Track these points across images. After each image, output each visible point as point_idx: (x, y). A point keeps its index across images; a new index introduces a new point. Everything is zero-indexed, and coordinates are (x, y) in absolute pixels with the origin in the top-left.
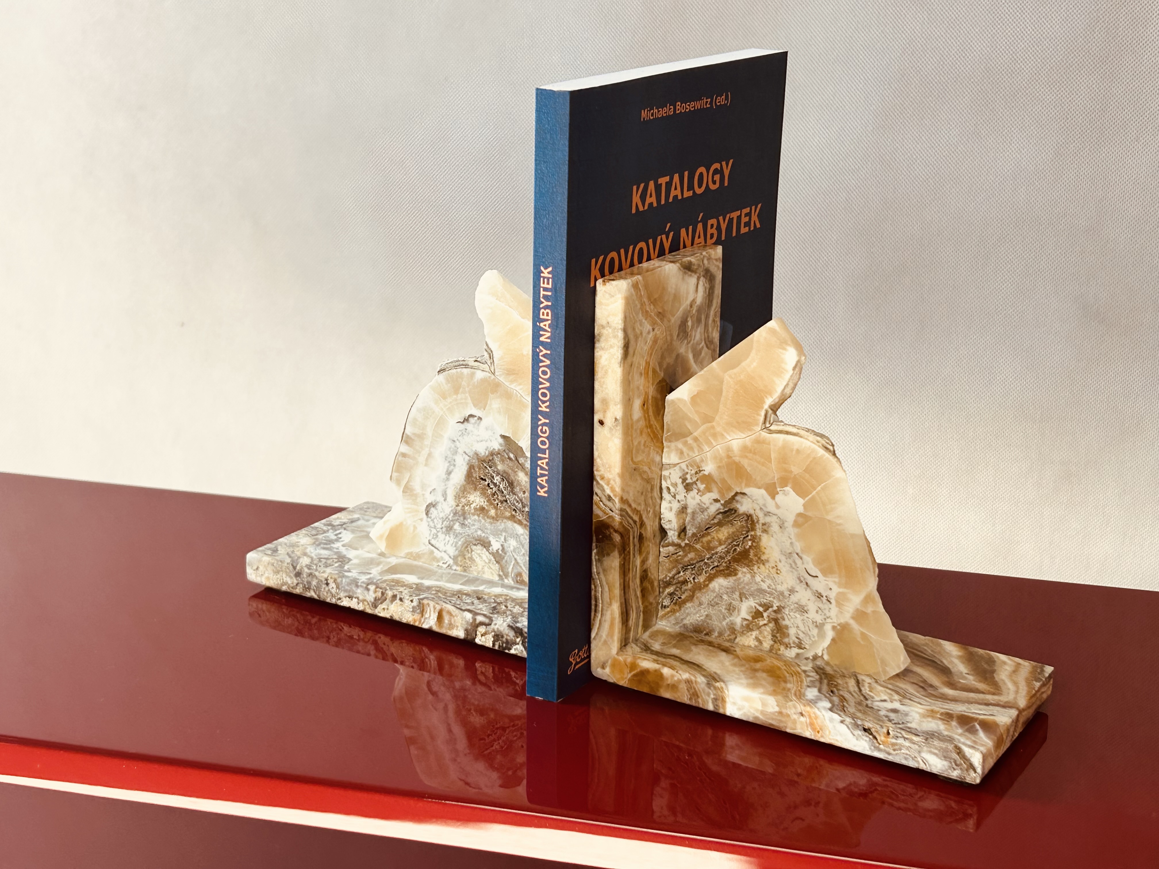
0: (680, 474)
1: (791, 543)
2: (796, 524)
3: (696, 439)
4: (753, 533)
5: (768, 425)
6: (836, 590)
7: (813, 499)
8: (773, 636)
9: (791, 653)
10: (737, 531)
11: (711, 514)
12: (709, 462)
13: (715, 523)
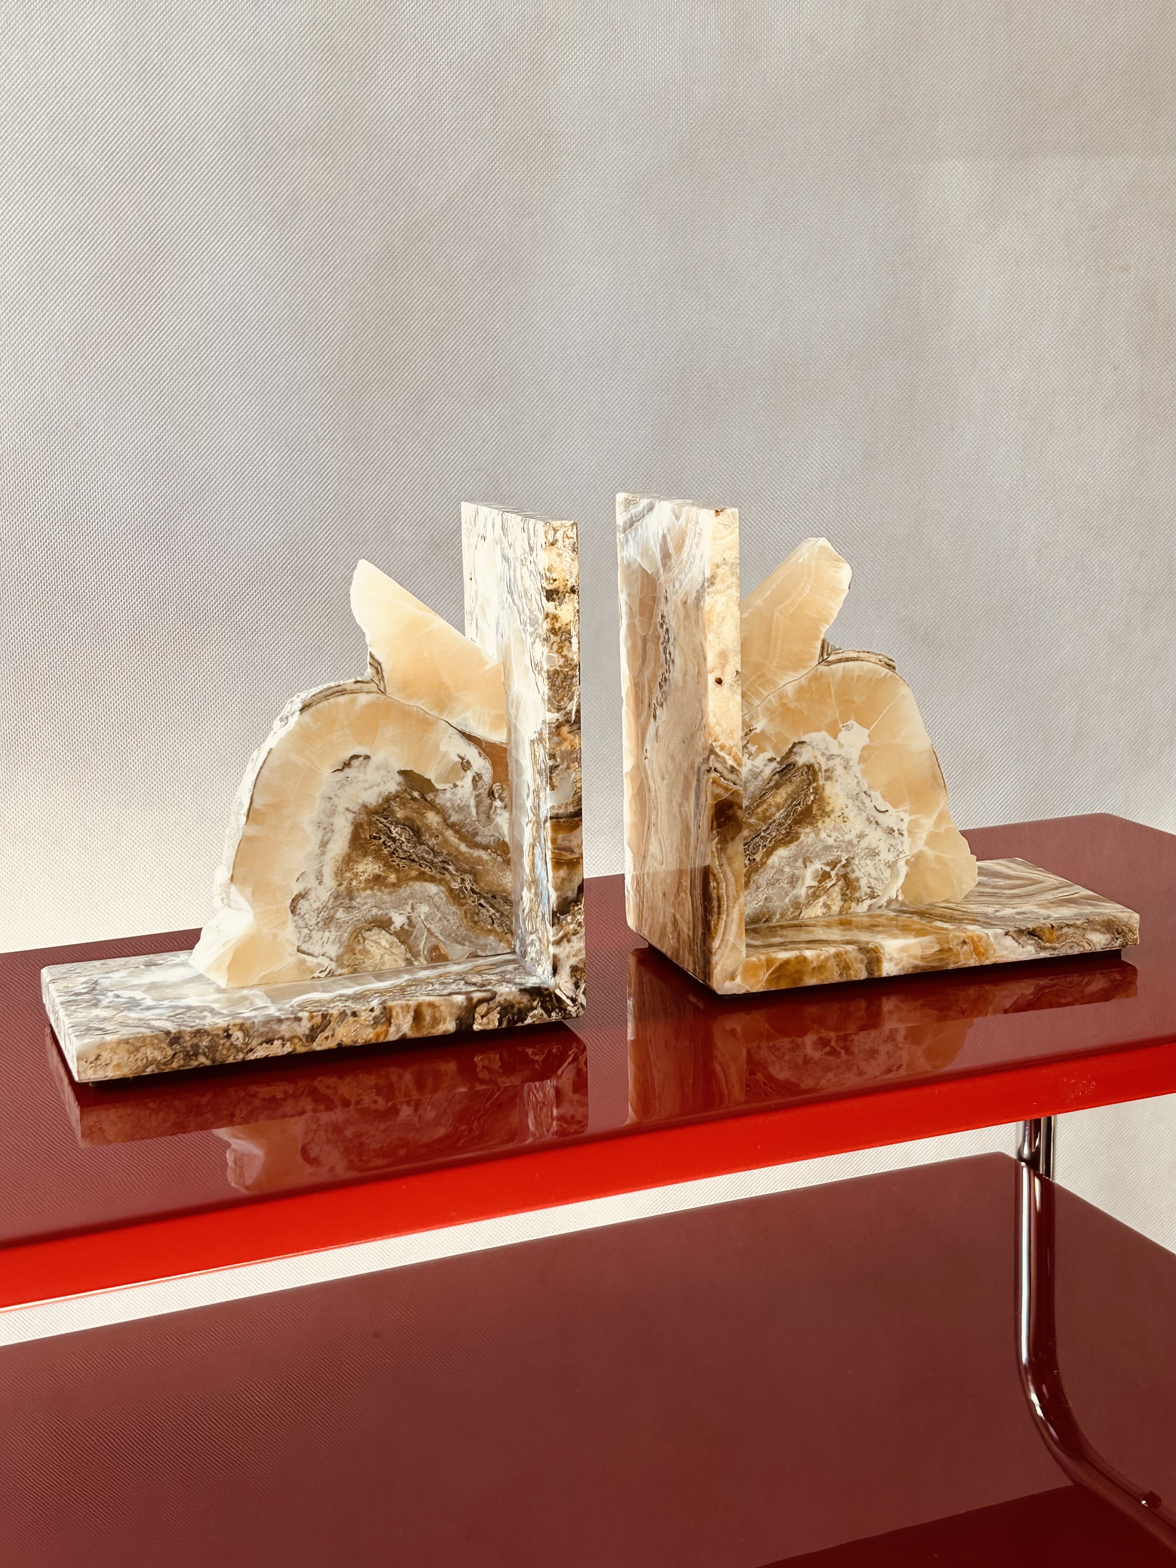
1: (858, 783)
2: (862, 759)
4: (814, 785)
5: (825, 657)
6: (907, 818)
7: (878, 726)
8: (843, 895)
9: (863, 907)
10: (798, 787)
11: (766, 777)
12: (761, 717)
13: (772, 786)
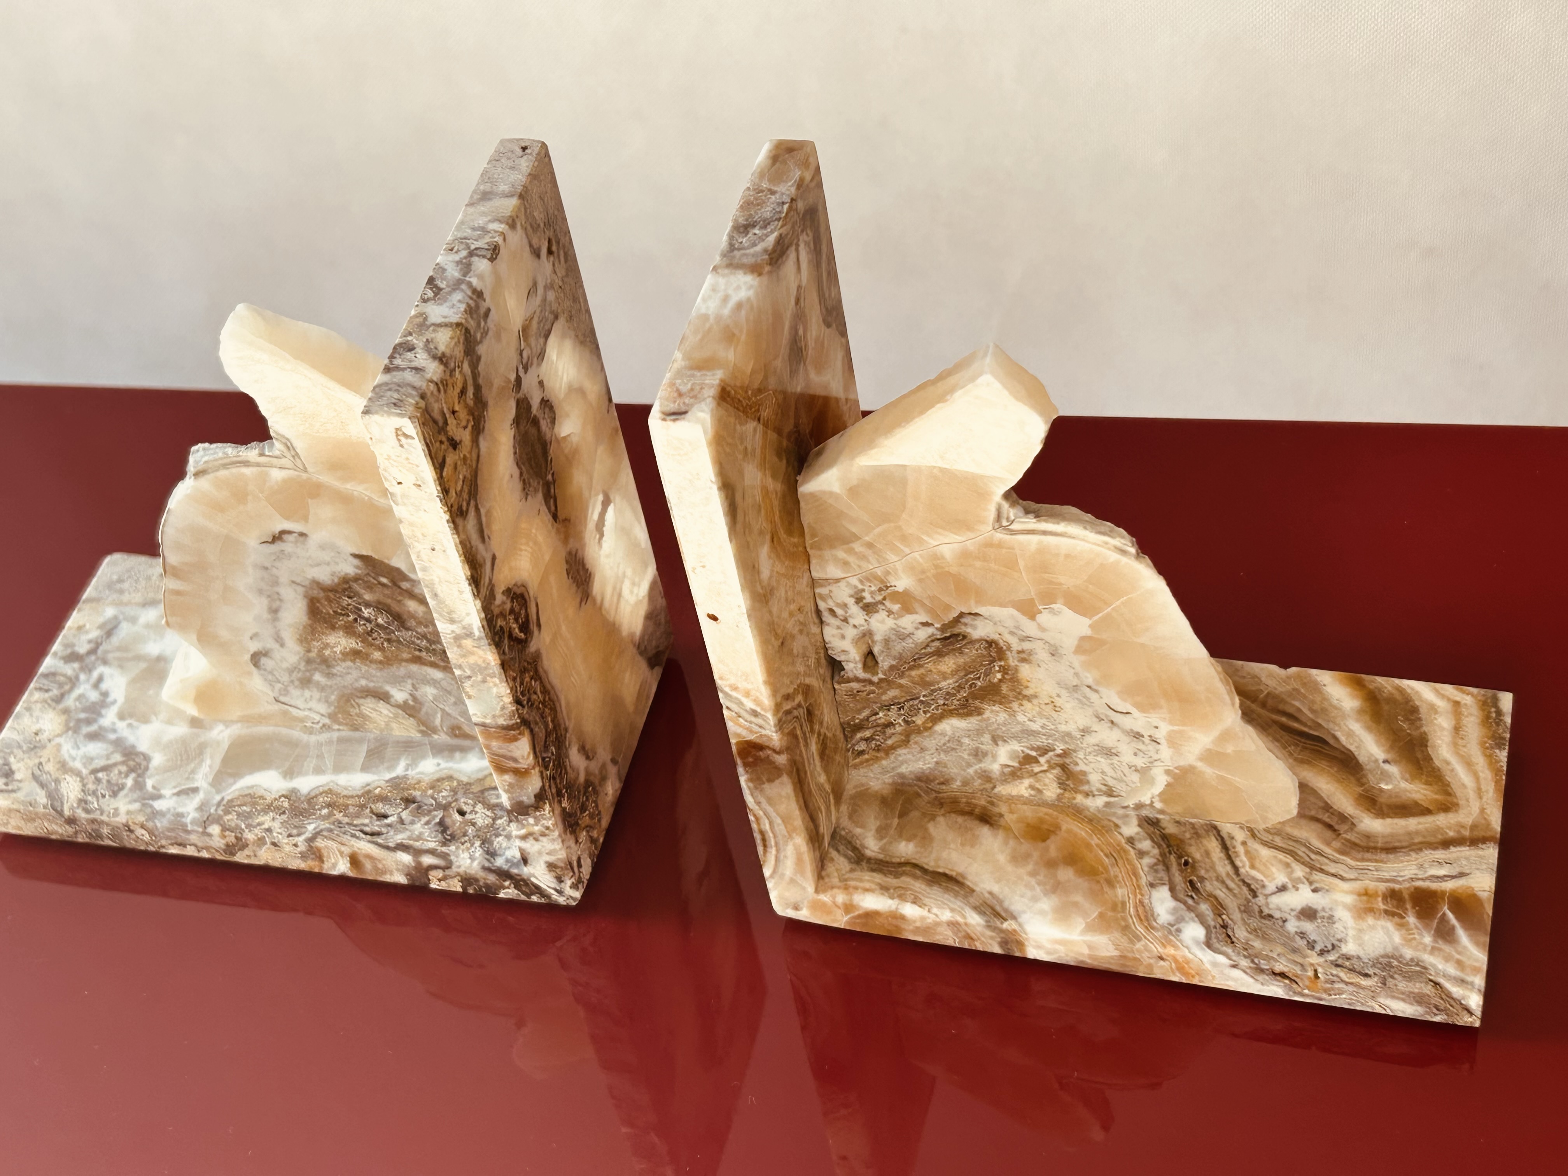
0: (849, 592)
1: (1076, 674)
2: (1080, 650)
4: (1002, 663)
5: (1005, 524)
6: (1166, 727)
7: (1107, 617)
8: (1061, 783)
9: (1096, 802)
10: (973, 661)
11: (919, 641)
12: (902, 575)
13: (929, 653)
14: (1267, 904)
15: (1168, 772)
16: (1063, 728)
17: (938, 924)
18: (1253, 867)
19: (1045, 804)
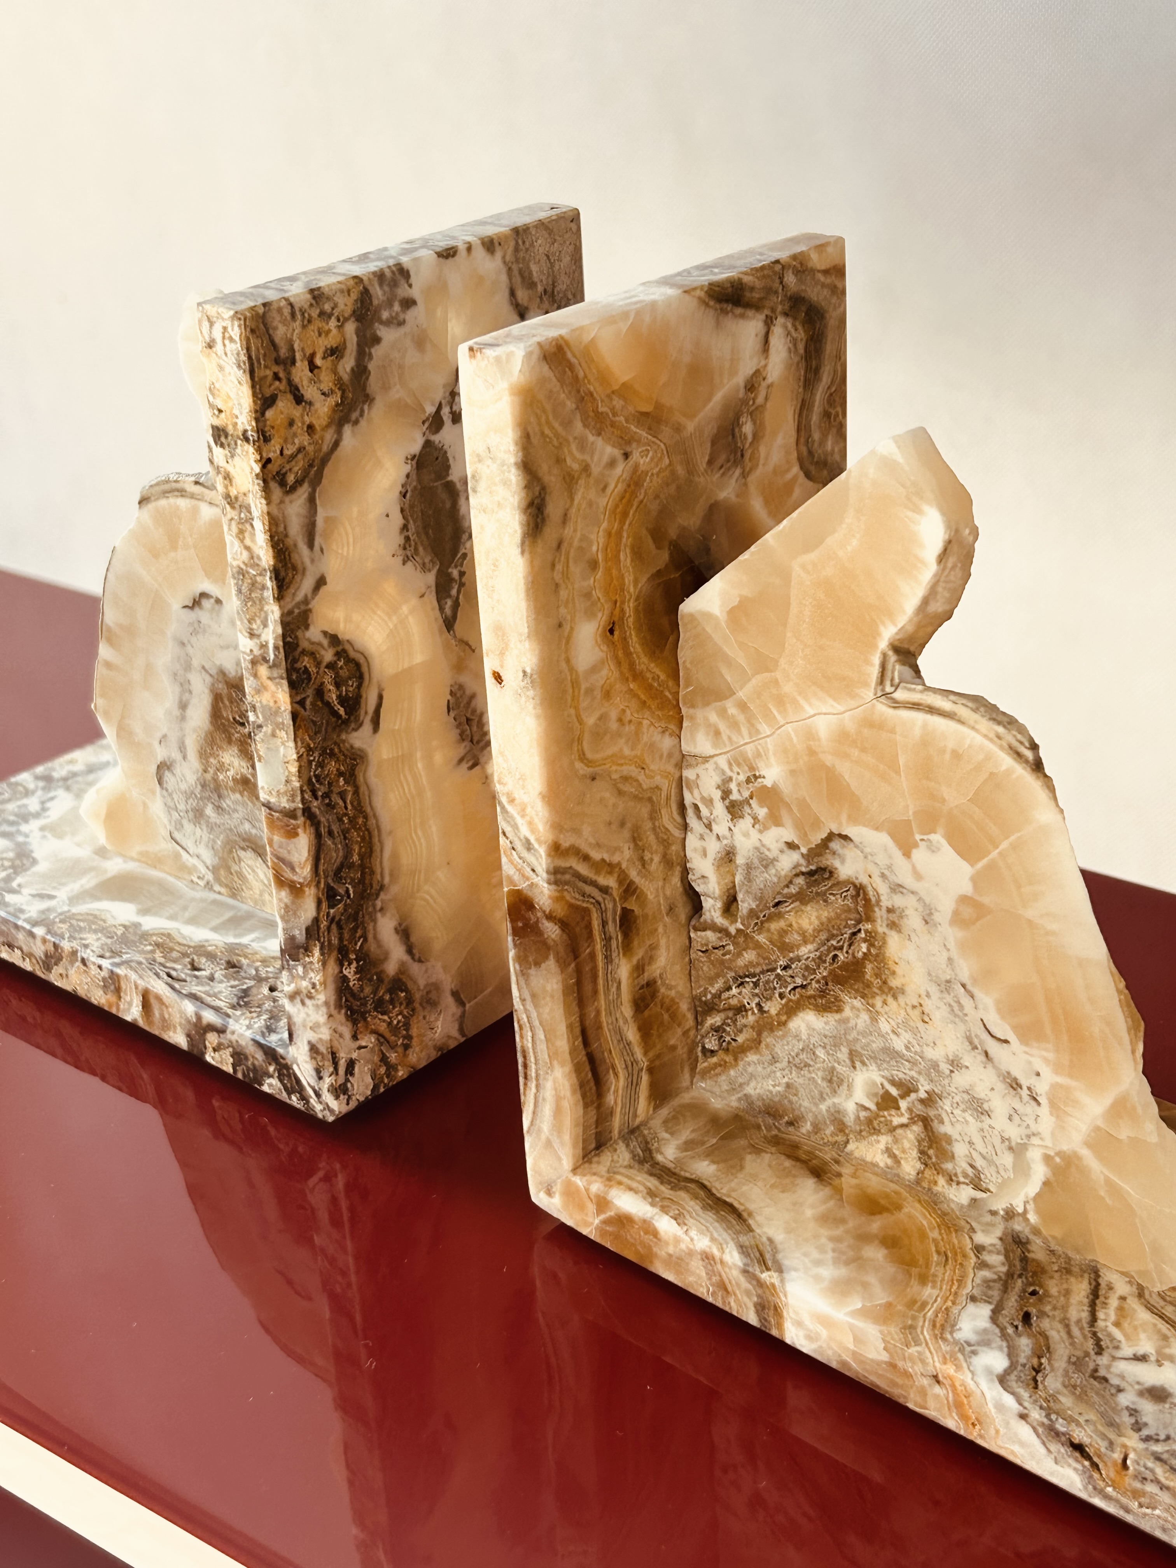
0: (717, 779)
1: (950, 960)
2: (957, 919)
3: (743, 706)
4: (869, 926)
5: (889, 689)
6: (1049, 1076)
7: (992, 867)
9: (960, 1195)
10: (838, 916)
11: (783, 873)
12: (772, 759)
13: (790, 896)
14: (1108, 1367)
15: (1047, 1159)
16: (931, 1053)
17: (691, 1253)
18: (1117, 1324)
19: (897, 1179)
